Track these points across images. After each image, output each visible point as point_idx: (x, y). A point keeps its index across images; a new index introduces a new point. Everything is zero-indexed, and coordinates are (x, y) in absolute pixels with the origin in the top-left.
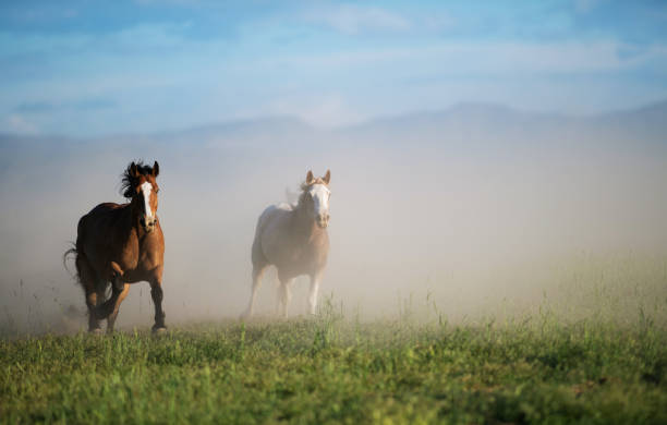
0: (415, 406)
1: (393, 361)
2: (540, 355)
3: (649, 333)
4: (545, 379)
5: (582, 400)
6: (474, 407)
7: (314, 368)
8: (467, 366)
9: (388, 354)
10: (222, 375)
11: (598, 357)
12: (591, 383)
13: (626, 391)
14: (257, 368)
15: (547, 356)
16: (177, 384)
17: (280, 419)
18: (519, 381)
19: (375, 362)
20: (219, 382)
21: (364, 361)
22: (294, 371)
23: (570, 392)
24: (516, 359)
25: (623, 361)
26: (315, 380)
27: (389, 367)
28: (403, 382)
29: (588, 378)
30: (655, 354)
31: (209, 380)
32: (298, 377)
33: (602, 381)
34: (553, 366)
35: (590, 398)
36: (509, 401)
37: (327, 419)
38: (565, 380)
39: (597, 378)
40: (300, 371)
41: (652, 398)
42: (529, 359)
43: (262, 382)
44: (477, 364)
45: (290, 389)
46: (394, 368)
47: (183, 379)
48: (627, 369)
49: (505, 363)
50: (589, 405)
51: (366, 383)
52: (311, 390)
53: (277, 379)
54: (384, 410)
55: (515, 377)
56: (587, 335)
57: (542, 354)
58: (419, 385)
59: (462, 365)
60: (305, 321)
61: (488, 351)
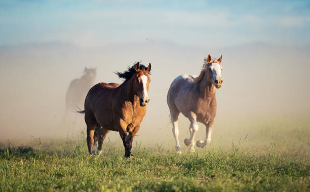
0: (121, 184)
1: (112, 162)
2: (183, 163)
3: (236, 154)
4: (185, 174)
5: (202, 185)
6: (150, 187)
7: (74, 164)
8: (148, 166)
9: (110, 159)
10: (29, 165)
11: (211, 165)
12: (207, 177)
13: (223, 182)
14: (46, 163)
15: (186, 164)
16: (7, 169)
17: (56, 188)
18: (172, 175)
19: (103, 162)
20: (27, 168)
21: (98, 162)
22: (64, 165)
23: (197, 182)
24: (171, 164)
25: (223, 167)
26: (74, 170)
27: (110, 165)
28: (116, 172)
29: (206, 175)
30: (238, 165)
31: (22, 167)
32: (66, 168)
33: (212, 177)
34: (189, 168)
35: (206, 184)
36: (167, 184)
37: (79, 189)
38: (195, 175)
39: (210, 175)
40: (67, 165)
41: (236, 186)
42: (178, 165)
43: (48, 169)
44: (153, 165)
45: (62, 174)
46: (112, 165)
47: (10, 166)
48: (224, 171)
49: (166, 166)
50: (205, 188)
51: (98, 173)
52: (72, 175)
53: (55, 168)
54: (106, 186)
55: (171, 172)
56: (206, 154)
57: (184, 162)
58: (124, 174)
59: (146, 166)
60: (71, 141)
61: (158, 160)
